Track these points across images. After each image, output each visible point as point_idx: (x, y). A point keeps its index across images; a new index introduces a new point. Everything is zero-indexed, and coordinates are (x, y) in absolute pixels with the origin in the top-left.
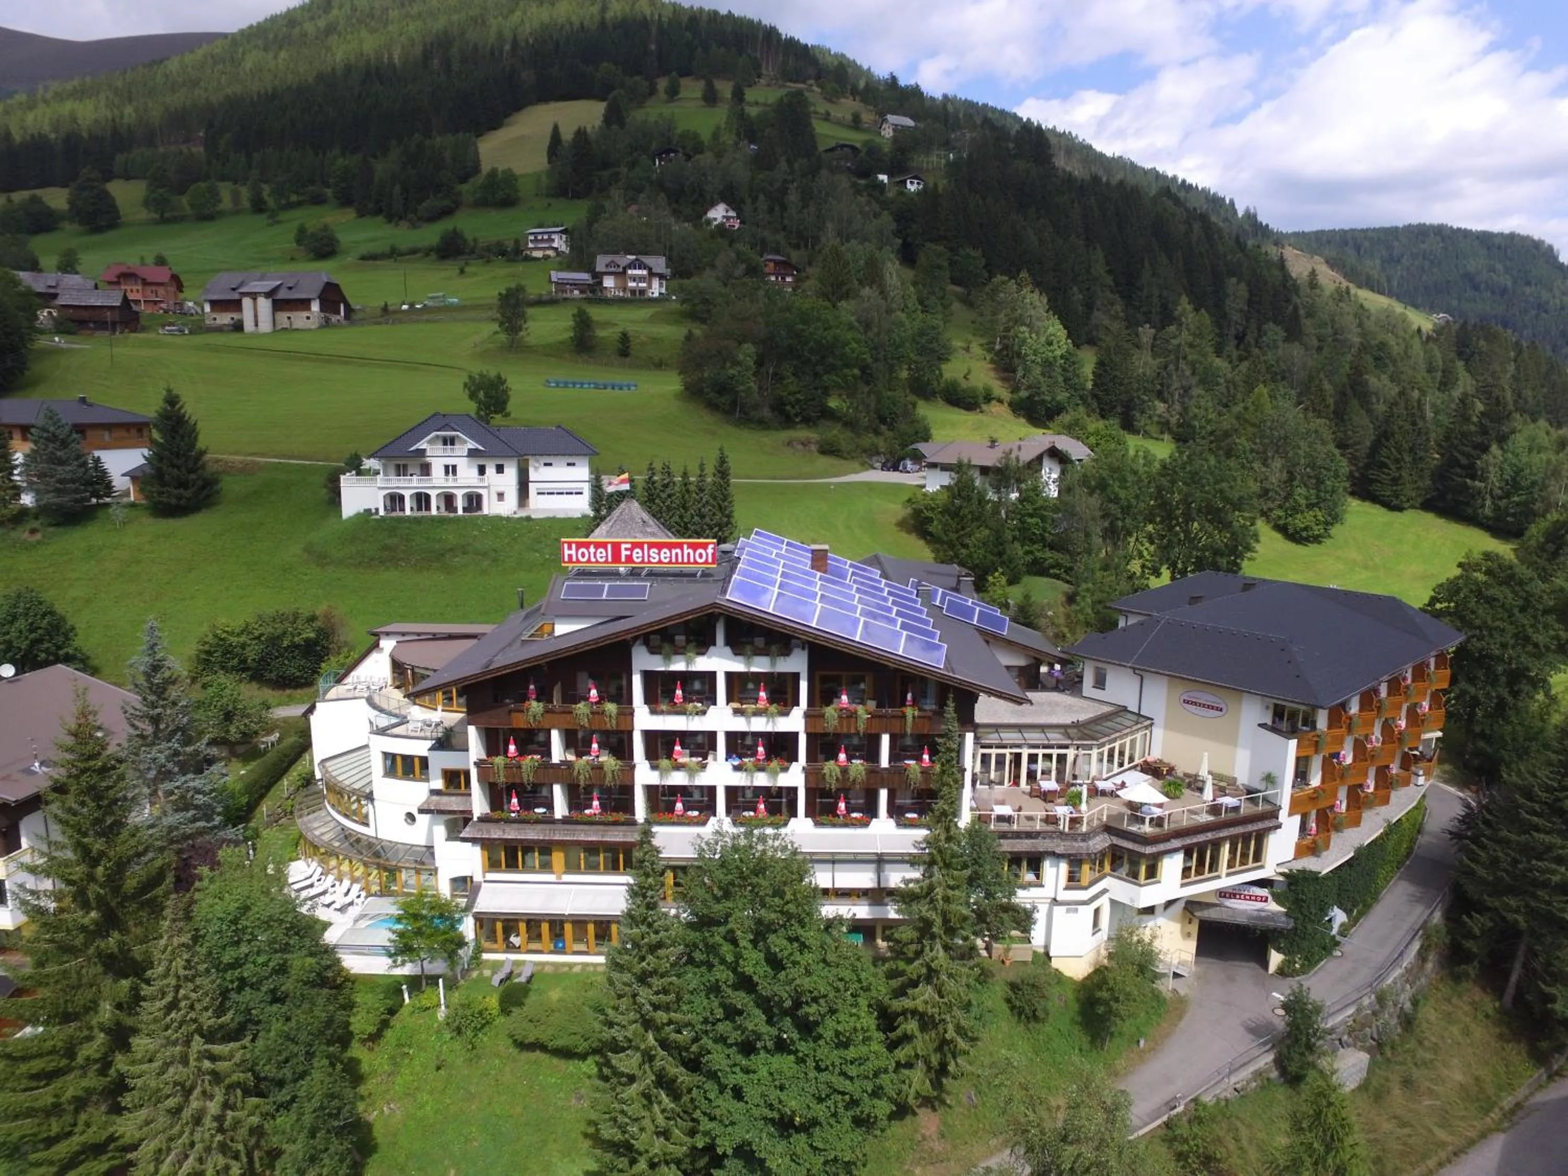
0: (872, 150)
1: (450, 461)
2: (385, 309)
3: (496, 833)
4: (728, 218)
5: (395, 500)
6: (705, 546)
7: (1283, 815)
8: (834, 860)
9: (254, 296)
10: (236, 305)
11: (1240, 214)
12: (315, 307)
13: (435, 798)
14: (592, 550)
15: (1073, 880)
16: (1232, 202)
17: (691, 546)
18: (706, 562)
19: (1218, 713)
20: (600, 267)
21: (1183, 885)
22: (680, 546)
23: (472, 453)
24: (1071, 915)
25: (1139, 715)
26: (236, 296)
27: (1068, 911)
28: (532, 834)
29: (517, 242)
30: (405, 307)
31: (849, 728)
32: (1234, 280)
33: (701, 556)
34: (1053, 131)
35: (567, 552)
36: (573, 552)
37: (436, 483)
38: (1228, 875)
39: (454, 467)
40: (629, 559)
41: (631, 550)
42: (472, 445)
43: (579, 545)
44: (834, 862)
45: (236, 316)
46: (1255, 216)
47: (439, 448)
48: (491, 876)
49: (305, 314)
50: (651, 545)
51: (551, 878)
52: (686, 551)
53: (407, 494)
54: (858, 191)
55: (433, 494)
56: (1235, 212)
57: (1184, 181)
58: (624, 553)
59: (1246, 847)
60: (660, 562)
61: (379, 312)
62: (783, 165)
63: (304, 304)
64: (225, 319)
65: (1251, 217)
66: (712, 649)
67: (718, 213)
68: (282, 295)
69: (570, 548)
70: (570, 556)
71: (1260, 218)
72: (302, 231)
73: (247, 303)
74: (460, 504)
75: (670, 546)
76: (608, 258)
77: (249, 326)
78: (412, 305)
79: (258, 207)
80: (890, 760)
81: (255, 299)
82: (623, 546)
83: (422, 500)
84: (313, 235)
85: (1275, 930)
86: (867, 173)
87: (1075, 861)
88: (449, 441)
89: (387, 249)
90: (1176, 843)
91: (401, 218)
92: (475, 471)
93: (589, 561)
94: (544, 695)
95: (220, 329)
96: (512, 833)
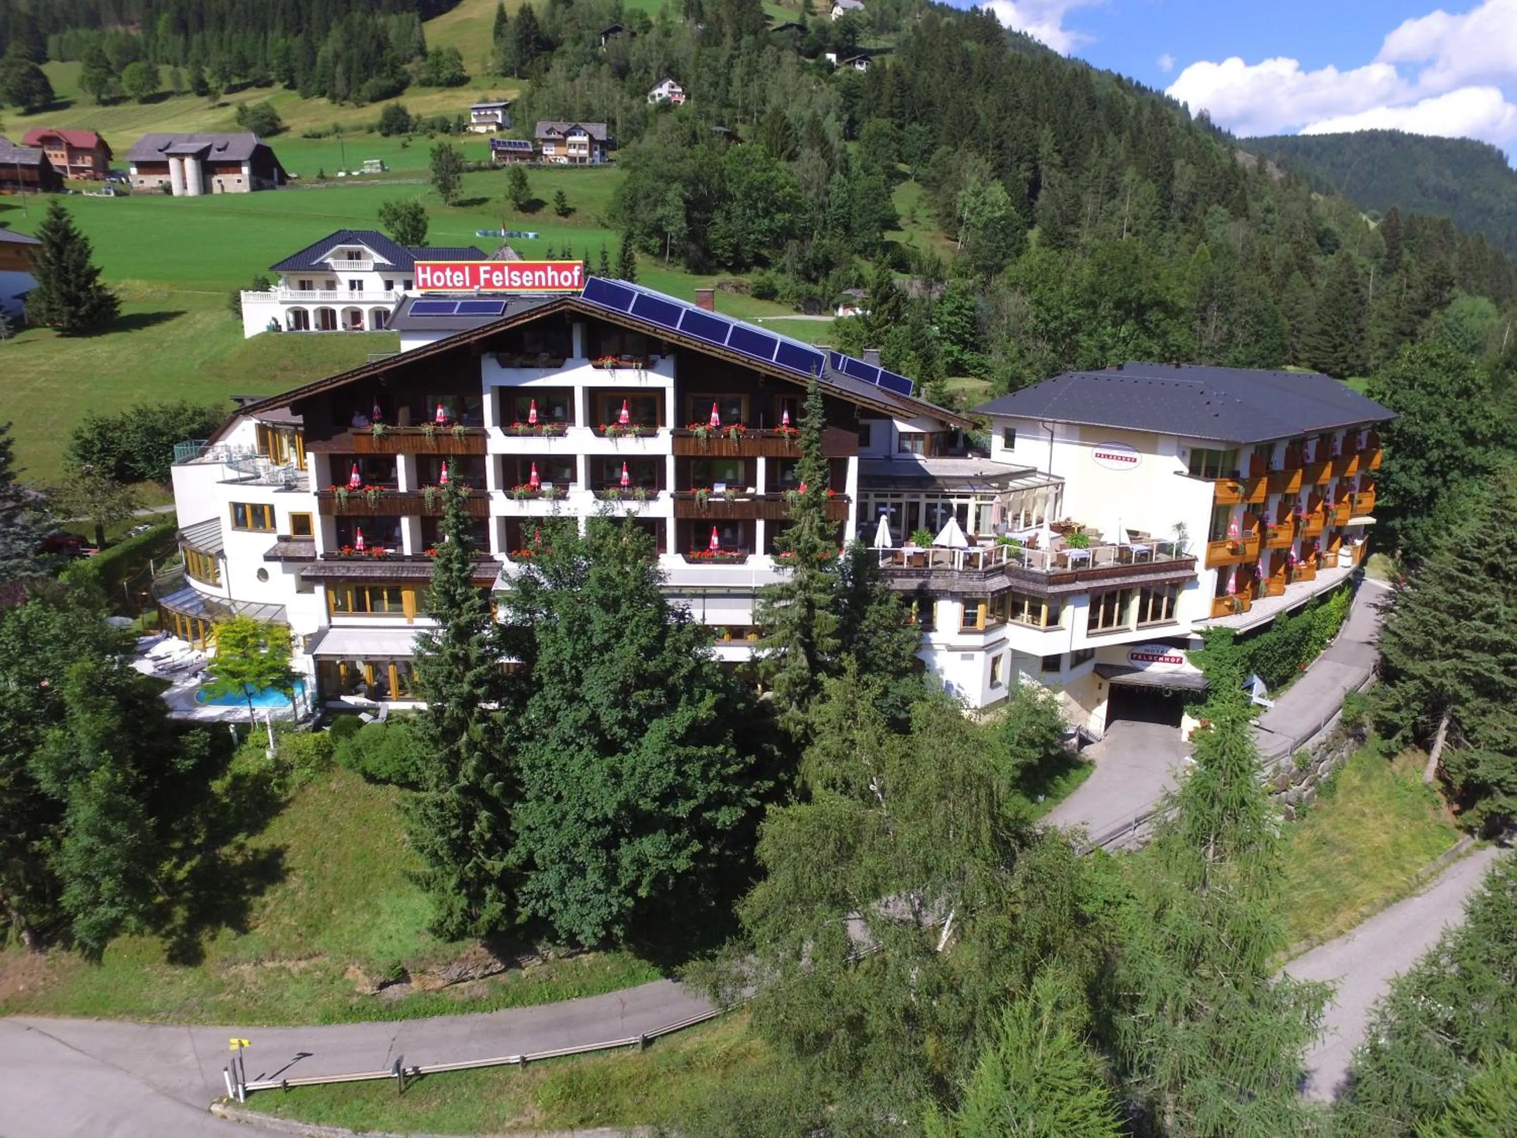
0: (823, 30)
1: (356, 276)
2: (322, 177)
3: (340, 570)
4: (673, 93)
5: (300, 317)
6: (570, 268)
7: (1199, 567)
8: (705, 594)
9: (181, 157)
10: (163, 167)
11: (1194, 115)
12: (245, 170)
13: (284, 545)
14: (448, 273)
15: (969, 621)
16: (1186, 105)
17: (556, 268)
18: (572, 286)
19: (1132, 464)
20: (540, 133)
21: (1088, 635)
22: (543, 268)
23: (378, 268)
24: (967, 663)
25: (1050, 475)
26: (161, 157)
27: (964, 658)
28: (379, 570)
29: (460, 118)
30: (341, 174)
31: (720, 449)
32: (1182, 161)
33: (566, 279)
34: (1010, 30)
35: (421, 276)
36: (428, 276)
37: (340, 297)
38: (1138, 628)
39: (360, 282)
40: (489, 283)
41: (490, 272)
42: (379, 259)
43: (434, 269)
44: (704, 596)
45: (164, 178)
46: (1208, 119)
47: (345, 263)
48: (336, 621)
49: (236, 177)
50: (512, 268)
51: (402, 622)
52: (550, 274)
53: (311, 309)
54: (804, 68)
55: (338, 309)
56: (1188, 114)
57: (1138, 83)
58: (483, 276)
59: (1158, 598)
60: (522, 286)
61: (315, 177)
62: (728, 41)
63: (233, 166)
64: (152, 181)
65: (1203, 118)
66: (569, 360)
67: (663, 90)
68: (214, 156)
69: (424, 272)
70: (425, 280)
71: (1212, 121)
72: (242, 110)
73: (173, 163)
74: (367, 323)
75: (533, 268)
76: (549, 125)
77: (176, 190)
78: (349, 173)
79: (202, 89)
80: (767, 489)
81: (182, 161)
82: (482, 269)
83: (327, 317)
84: (254, 112)
85: (1188, 691)
86: (816, 52)
87: (970, 602)
88: (355, 256)
89: (330, 128)
90: (1081, 585)
91: (345, 99)
92: (381, 285)
93: (445, 286)
94: (389, 418)
95: (149, 193)
96: (356, 570)
